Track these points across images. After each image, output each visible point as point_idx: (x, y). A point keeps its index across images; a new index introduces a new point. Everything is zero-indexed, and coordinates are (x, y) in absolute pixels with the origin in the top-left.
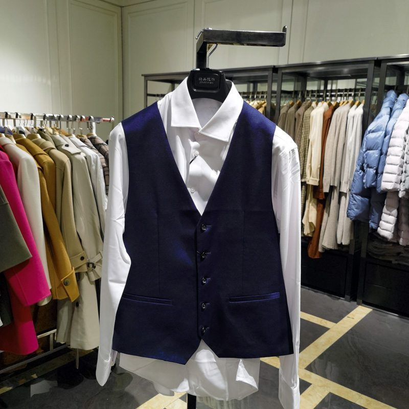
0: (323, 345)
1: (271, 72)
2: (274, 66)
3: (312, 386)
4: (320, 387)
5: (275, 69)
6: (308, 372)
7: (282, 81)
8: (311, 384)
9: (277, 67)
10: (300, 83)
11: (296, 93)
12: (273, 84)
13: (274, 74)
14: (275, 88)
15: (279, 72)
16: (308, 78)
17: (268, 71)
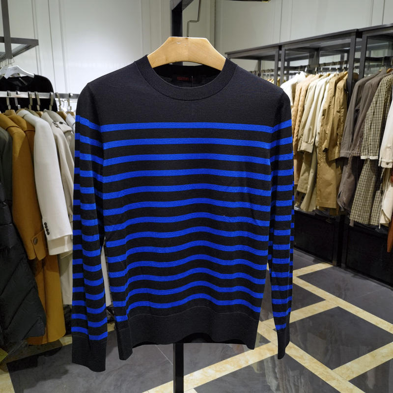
0: (383, 357)
1: (354, 37)
2: (357, 30)
5: (359, 33)
6: (351, 386)
7: (367, 49)
9: (361, 30)
11: (387, 59)
12: (356, 53)
13: (358, 40)
14: (358, 55)
15: (363, 36)
17: (350, 36)
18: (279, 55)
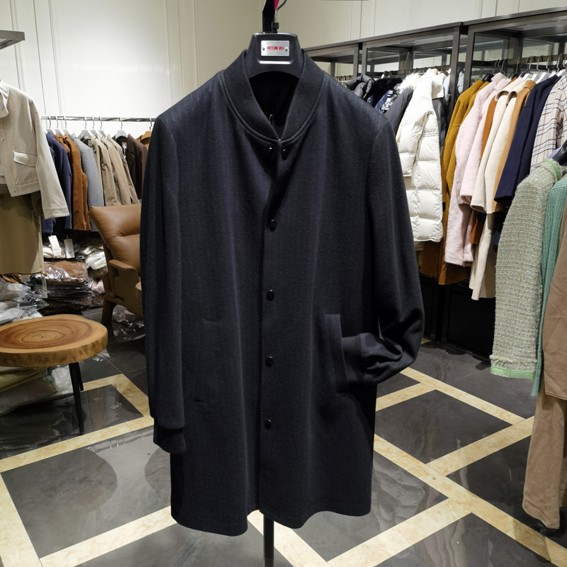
0: (491, 447)
1: (458, 32)
2: (462, 23)
3: (447, 500)
4: (459, 503)
5: (463, 28)
7: (474, 49)
8: (447, 498)
9: (467, 24)
10: (512, 50)
12: (460, 54)
13: (463, 36)
14: (462, 58)
15: (469, 31)
16: (525, 39)
17: (453, 31)
18: (360, 56)
